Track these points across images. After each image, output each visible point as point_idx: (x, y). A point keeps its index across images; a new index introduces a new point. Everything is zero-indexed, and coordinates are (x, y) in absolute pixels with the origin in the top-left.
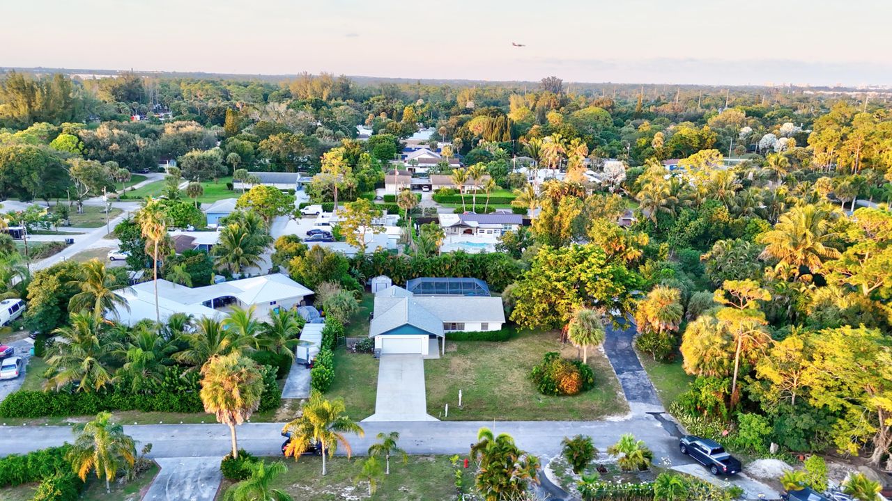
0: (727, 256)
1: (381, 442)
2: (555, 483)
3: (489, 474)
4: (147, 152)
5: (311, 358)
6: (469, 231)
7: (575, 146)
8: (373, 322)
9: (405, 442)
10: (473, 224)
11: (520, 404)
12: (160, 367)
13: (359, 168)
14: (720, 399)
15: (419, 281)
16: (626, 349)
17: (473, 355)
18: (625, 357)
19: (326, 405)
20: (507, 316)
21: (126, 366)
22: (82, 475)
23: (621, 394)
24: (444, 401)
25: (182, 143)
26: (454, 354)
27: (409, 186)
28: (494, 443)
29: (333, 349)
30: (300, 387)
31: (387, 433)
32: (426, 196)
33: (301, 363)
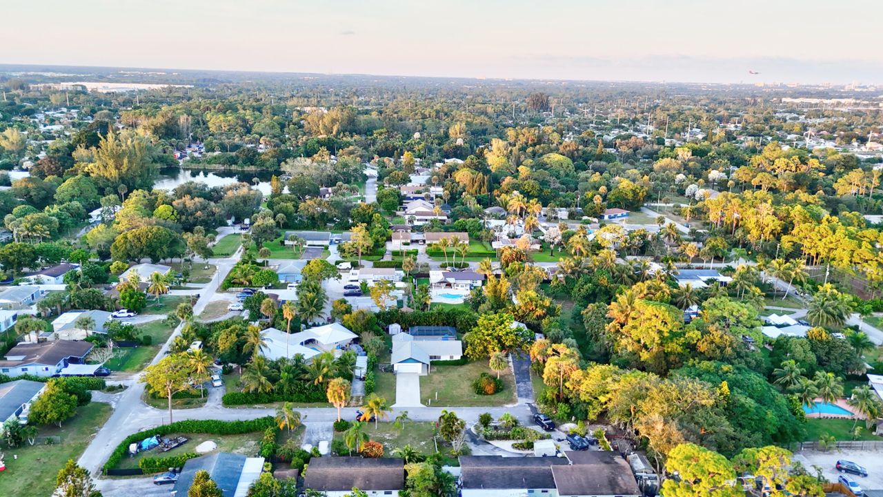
0: (593, 313)
1: (401, 415)
2: (475, 433)
3: (445, 427)
4: (220, 215)
5: (363, 376)
6: (449, 285)
7: (533, 204)
8: (393, 355)
9: (411, 415)
10: (451, 280)
11: (465, 399)
12: (295, 382)
13: (373, 226)
14: (554, 397)
15: (416, 328)
16: (526, 370)
17: (444, 374)
18: (524, 374)
19: (378, 400)
20: (464, 351)
21: (281, 381)
22: (281, 427)
23: (516, 394)
24: (429, 398)
25: (242, 205)
26: (435, 373)
27: (409, 241)
28: (448, 415)
29: (372, 370)
30: (359, 391)
31: (404, 411)
32: (421, 248)
33: (357, 378)
